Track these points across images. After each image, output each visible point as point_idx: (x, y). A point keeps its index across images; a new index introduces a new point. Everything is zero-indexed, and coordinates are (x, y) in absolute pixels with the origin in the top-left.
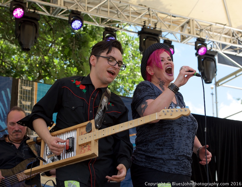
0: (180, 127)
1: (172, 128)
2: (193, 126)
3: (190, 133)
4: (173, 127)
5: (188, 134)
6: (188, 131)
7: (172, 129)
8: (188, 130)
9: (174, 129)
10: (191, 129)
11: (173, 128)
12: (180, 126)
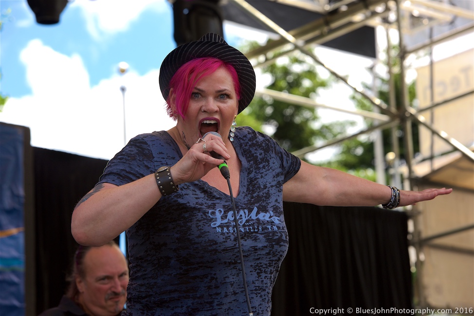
0: (234, 268)
1: (213, 276)
2: (270, 256)
3: (263, 275)
4: (215, 274)
5: (256, 282)
6: (258, 273)
7: (212, 278)
8: (258, 271)
9: (216, 278)
10: (264, 266)
11: (215, 276)
12: (232, 266)
